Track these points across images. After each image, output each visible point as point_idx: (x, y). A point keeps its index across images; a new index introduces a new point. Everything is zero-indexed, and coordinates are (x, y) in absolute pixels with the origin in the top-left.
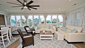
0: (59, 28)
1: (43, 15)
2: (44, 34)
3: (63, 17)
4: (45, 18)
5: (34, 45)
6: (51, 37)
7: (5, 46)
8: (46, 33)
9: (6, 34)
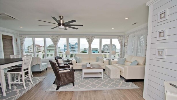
0: (113, 60)
1: (85, 37)
2: (89, 68)
3: (121, 42)
4: (90, 42)
5: (74, 85)
6: (101, 73)
7: (25, 88)
8: (92, 68)
9: (28, 69)
